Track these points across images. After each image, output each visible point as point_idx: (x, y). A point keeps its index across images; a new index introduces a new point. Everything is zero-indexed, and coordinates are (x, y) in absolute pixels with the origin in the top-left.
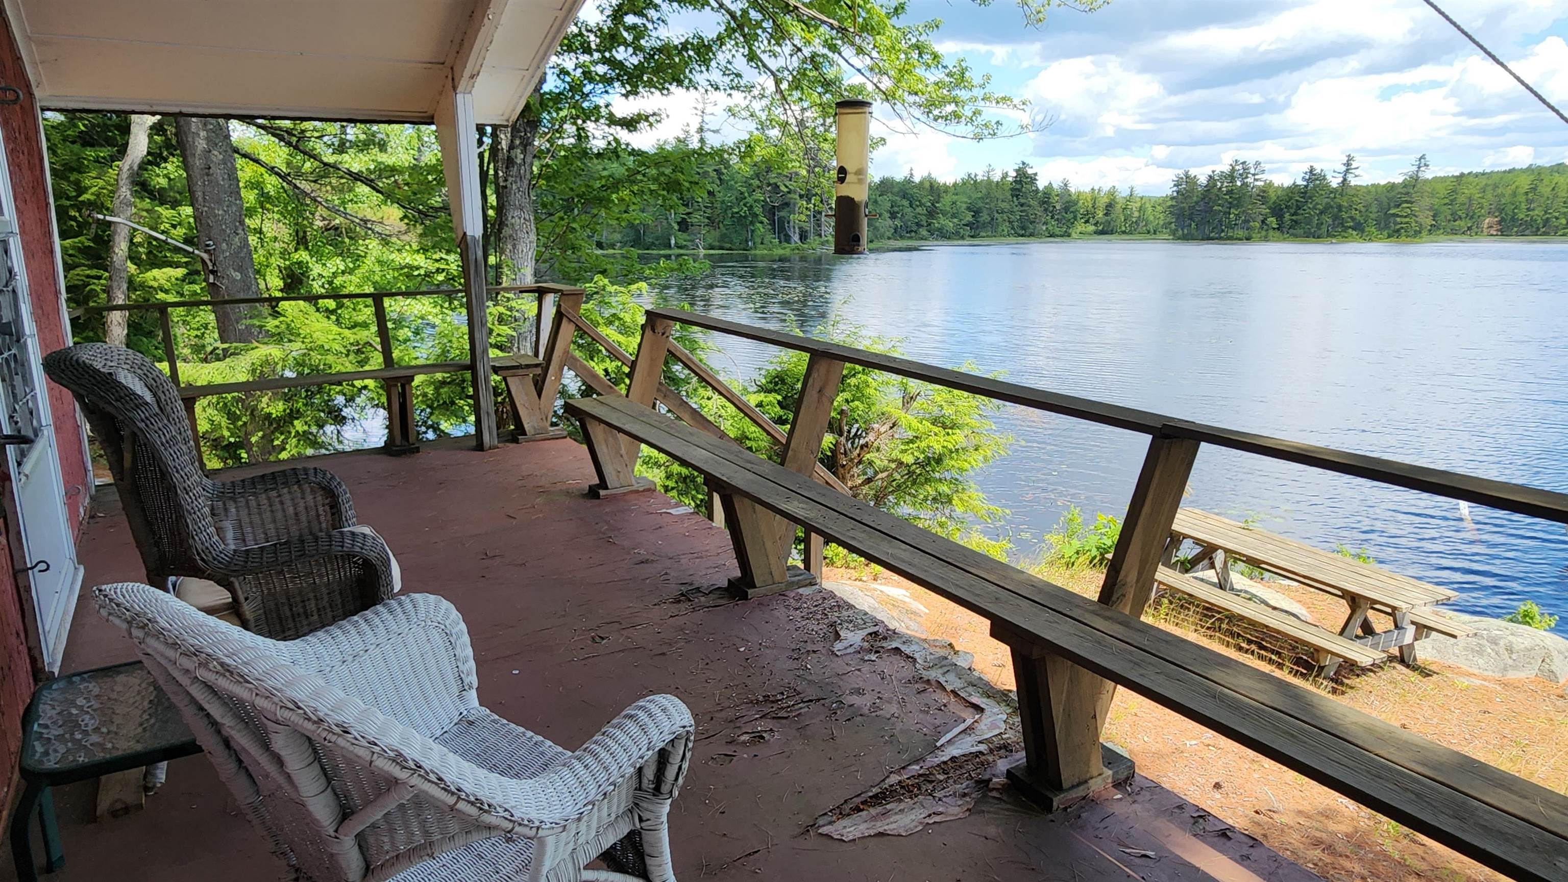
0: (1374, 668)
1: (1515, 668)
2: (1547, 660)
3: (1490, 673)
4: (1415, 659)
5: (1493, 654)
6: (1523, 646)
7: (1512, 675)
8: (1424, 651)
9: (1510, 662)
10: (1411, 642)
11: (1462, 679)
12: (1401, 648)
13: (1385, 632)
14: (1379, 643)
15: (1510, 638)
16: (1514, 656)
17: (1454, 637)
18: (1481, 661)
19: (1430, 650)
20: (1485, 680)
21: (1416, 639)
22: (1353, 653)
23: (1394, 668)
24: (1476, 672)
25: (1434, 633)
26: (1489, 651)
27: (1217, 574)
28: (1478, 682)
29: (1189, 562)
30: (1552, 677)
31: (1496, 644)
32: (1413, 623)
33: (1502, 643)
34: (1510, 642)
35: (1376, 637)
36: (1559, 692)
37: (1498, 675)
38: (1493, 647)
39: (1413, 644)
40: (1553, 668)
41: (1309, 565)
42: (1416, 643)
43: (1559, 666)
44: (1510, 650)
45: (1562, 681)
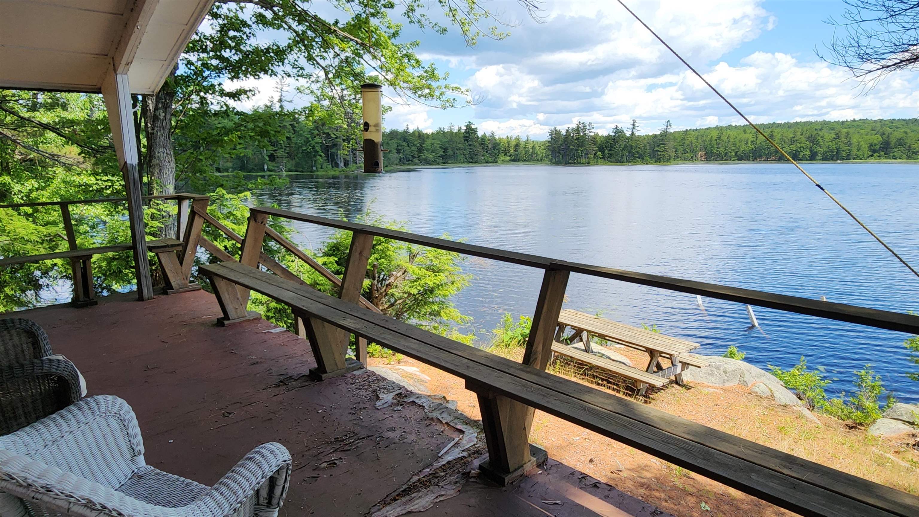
0: (664, 387)
1: (728, 381)
2: (742, 376)
3: (717, 385)
4: (682, 381)
5: (718, 375)
6: (731, 369)
7: (727, 385)
8: (687, 377)
9: (726, 378)
10: (680, 372)
11: (705, 389)
12: (675, 376)
13: (668, 368)
14: (665, 374)
15: (725, 366)
16: (728, 375)
17: (700, 367)
18: (713, 379)
19: (689, 375)
20: (715, 388)
21: (682, 371)
22: (653, 381)
23: (673, 387)
24: (711, 385)
25: (690, 366)
26: (716, 373)
27: (584, 344)
28: (712, 390)
29: (569, 339)
30: (745, 384)
31: (719, 370)
32: (680, 362)
33: (721, 368)
34: (725, 368)
35: (664, 371)
36: (749, 391)
37: (721, 386)
38: (718, 371)
40: (745, 379)
41: (629, 336)
42: (682, 372)
43: (747, 378)
44: (725, 372)
45: (750, 385)
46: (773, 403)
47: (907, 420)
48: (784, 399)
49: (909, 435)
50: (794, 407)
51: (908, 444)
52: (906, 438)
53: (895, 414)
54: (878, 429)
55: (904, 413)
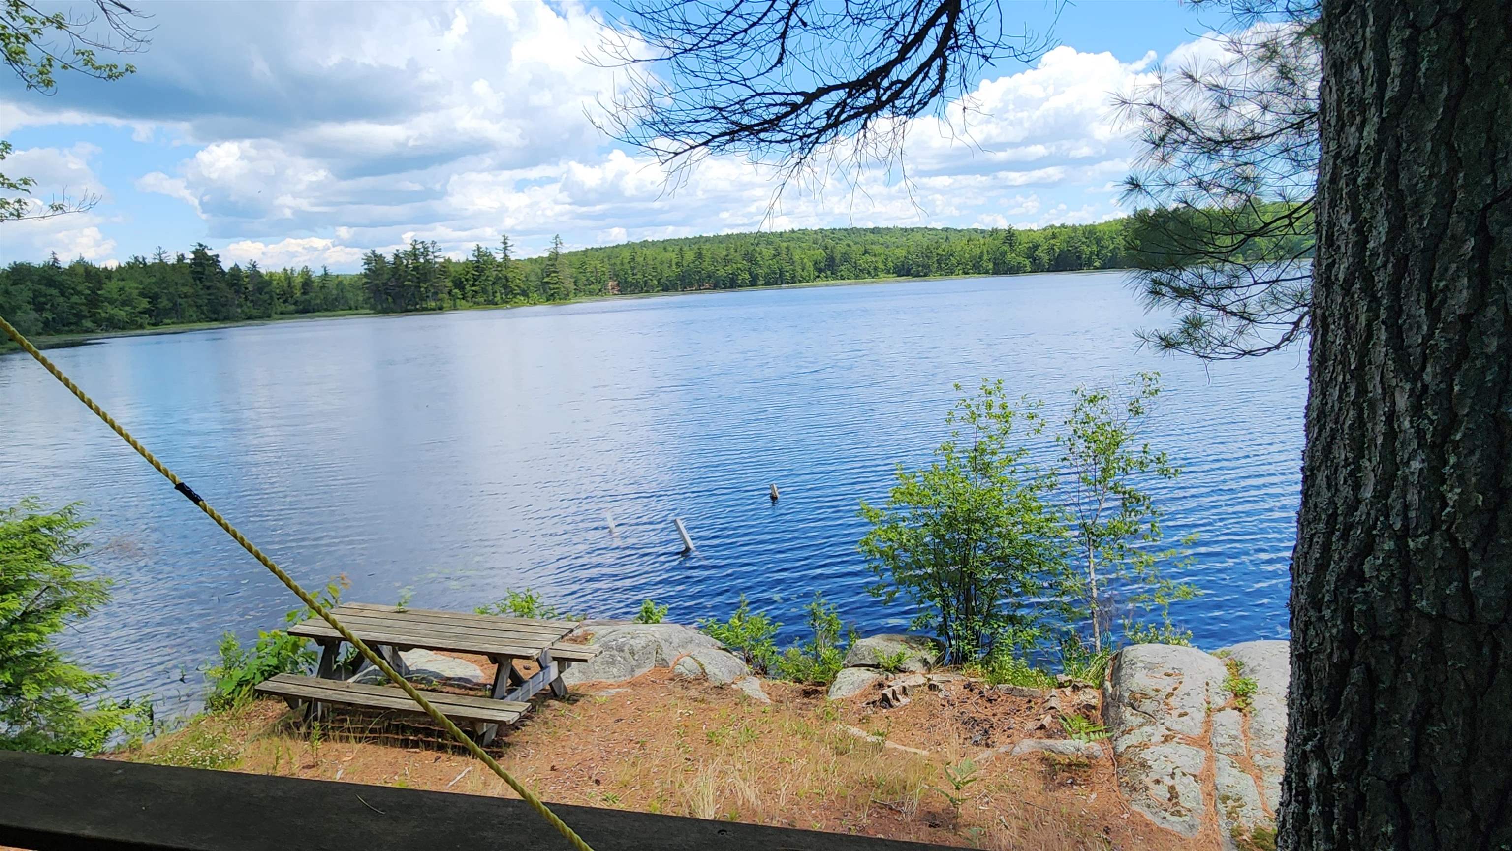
0: (524, 719)
1: (638, 667)
2: (659, 651)
3: (623, 678)
4: (566, 689)
5: (622, 660)
6: (640, 646)
7: (638, 673)
8: (572, 678)
9: (634, 663)
10: (556, 676)
11: (602, 693)
12: (550, 684)
13: (531, 678)
14: (529, 690)
15: (632, 642)
16: (636, 657)
17: (585, 661)
18: (615, 670)
19: (577, 674)
20: (619, 687)
21: (560, 672)
22: (502, 714)
23: (548, 706)
24: (611, 681)
25: (574, 663)
26: (619, 658)
28: (613, 691)
30: (665, 664)
31: (623, 651)
32: (554, 659)
33: (626, 648)
34: (631, 645)
35: (525, 686)
36: (671, 675)
37: (628, 678)
38: (621, 654)
39: (559, 676)
40: (664, 656)
41: (457, 636)
42: (562, 675)
43: (668, 653)
44: (632, 653)
45: (671, 664)
46: (706, 684)
47: (870, 663)
48: (720, 674)
49: (874, 686)
50: (733, 686)
51: (874, 703)
52: (872, 692)
53: (856, 658)
54: (839, 688)
55: (866, 653)
